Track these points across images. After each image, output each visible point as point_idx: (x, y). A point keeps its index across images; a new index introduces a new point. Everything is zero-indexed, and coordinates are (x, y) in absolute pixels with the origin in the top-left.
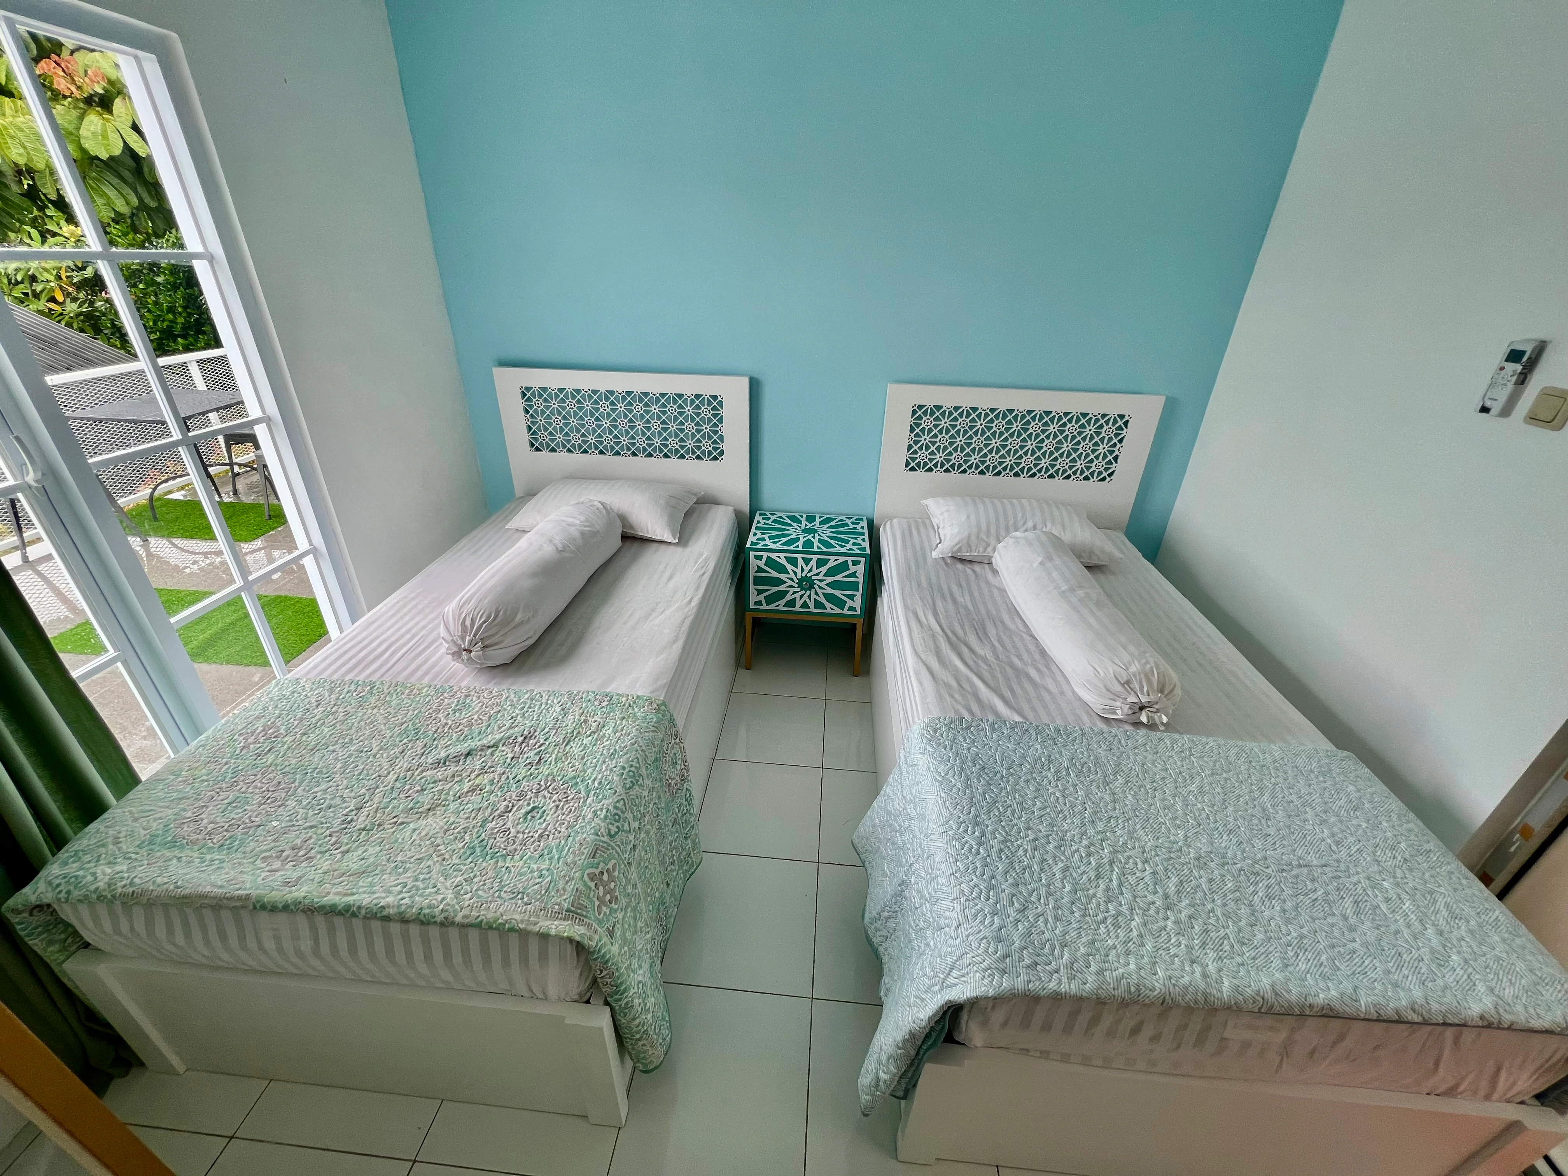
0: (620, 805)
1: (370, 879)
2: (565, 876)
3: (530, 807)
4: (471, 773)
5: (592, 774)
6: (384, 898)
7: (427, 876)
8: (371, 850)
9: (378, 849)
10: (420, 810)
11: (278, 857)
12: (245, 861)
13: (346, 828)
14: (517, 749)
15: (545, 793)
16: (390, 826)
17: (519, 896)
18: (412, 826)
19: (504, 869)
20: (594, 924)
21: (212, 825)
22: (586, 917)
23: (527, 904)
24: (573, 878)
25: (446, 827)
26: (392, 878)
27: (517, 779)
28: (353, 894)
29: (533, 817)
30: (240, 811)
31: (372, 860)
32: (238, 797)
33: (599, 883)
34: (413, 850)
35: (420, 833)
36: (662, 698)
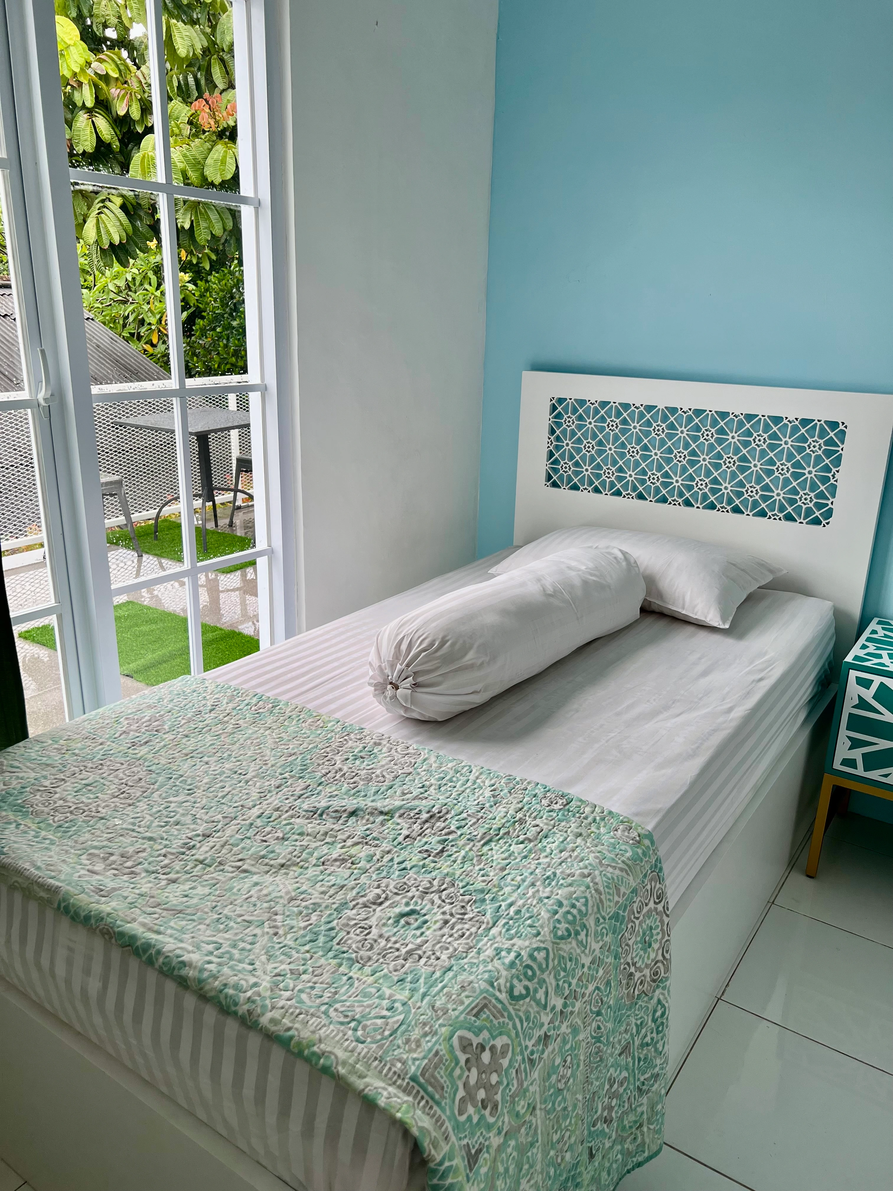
0: (540, 956)
1: (184, 923)
2: (425, 1024)
3: (407, 909)
4: (348, 837)
5: (510, 894)
6: (189, 952)
7: (249, 947)
8: (201, 890)
9: (207, 891)
10: (272, 862)
11: (105, 859)
12: (72, 851)
13: (183, 853)
14: (417, 827)
15: (435, 897)
16: (231, 869)
17: (353, 1025)
18: (255, 878)
19: (345, 978)
20: (447, 1123)
21: (62, 802)
22: (438, 1103)
23: (358, 1040)
24: (436, 1033)
25: (293, 894)
26: (208, 932)
27: (403, 866)
28: (159, 933)
29: (408, 923)
30: (92, 796)
31: (195, 901)
32: (96, 781)
33: (473, 1061)
34: (244, 908)
35: (261, 890)
36: (650, 827)
